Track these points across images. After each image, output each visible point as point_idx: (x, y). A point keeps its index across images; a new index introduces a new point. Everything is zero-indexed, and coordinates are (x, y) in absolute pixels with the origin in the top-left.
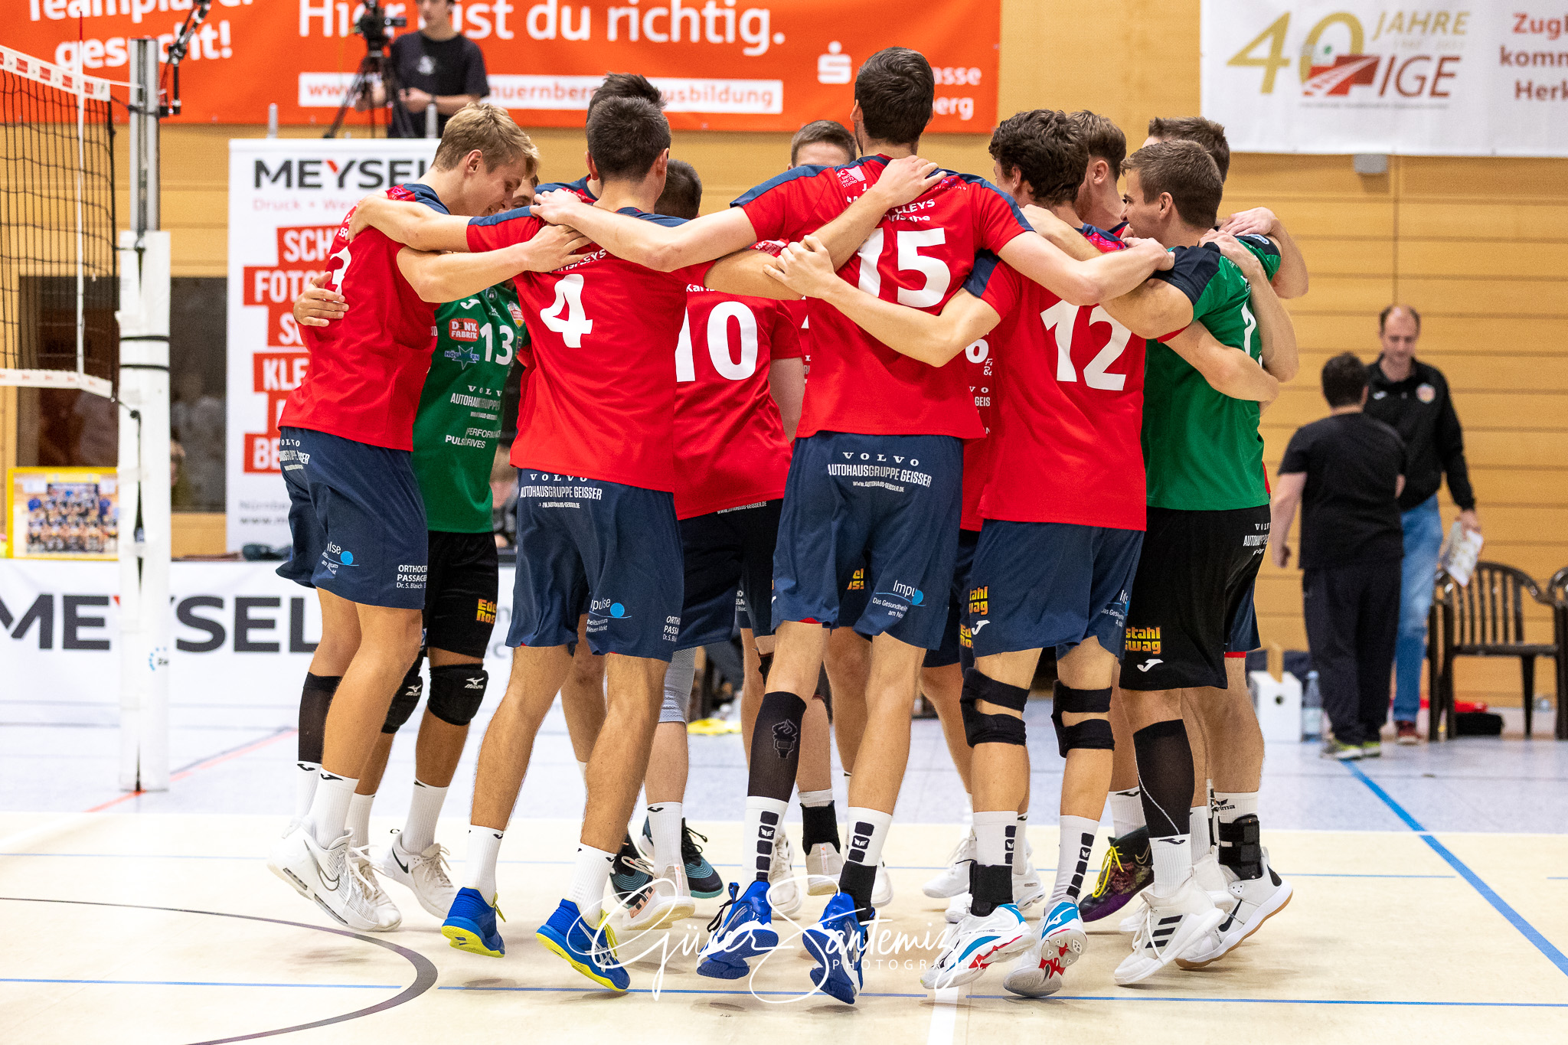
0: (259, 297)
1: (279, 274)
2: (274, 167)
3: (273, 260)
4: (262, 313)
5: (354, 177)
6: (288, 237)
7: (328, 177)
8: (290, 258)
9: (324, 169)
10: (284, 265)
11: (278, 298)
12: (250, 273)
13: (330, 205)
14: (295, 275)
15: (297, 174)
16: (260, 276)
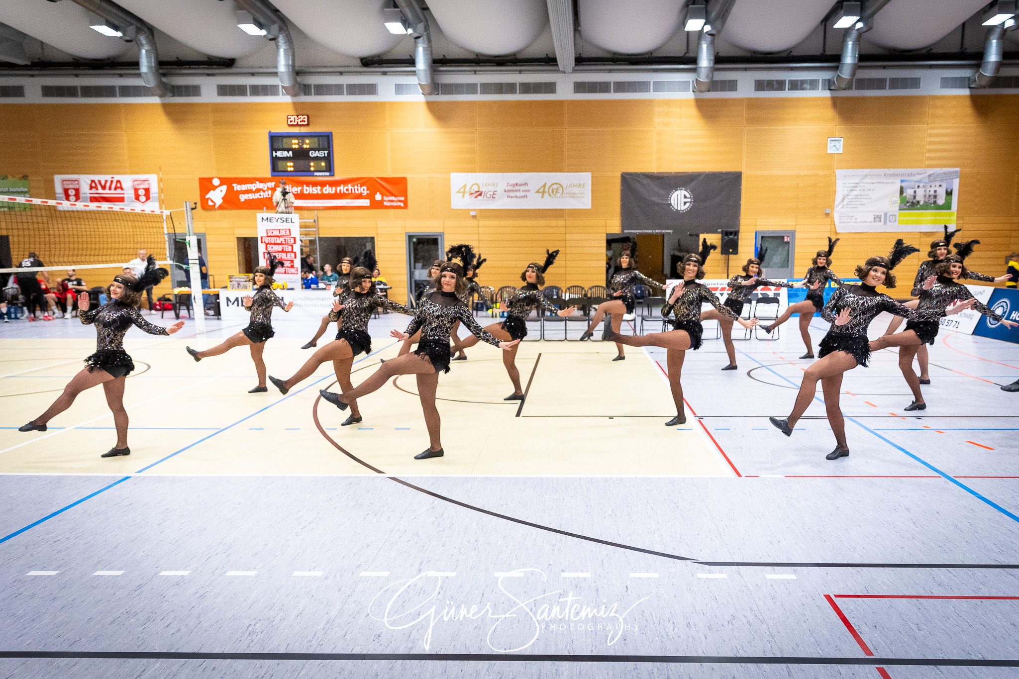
0: (263, 241)
1: (267, 238)
2: (265, 218)
3: (266, 235)
4: (264, 245)
5: (279, 220)
6: (268, 231)
7: (275, 221)
8: (269, 235)
9: (274, 219)
10: (268, 236)
11: (267, 242)
12: (262, 238)
13: (275, 225)
14: (270, 238)
15: (269, 220)
16: (263, 238)
